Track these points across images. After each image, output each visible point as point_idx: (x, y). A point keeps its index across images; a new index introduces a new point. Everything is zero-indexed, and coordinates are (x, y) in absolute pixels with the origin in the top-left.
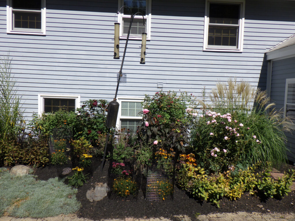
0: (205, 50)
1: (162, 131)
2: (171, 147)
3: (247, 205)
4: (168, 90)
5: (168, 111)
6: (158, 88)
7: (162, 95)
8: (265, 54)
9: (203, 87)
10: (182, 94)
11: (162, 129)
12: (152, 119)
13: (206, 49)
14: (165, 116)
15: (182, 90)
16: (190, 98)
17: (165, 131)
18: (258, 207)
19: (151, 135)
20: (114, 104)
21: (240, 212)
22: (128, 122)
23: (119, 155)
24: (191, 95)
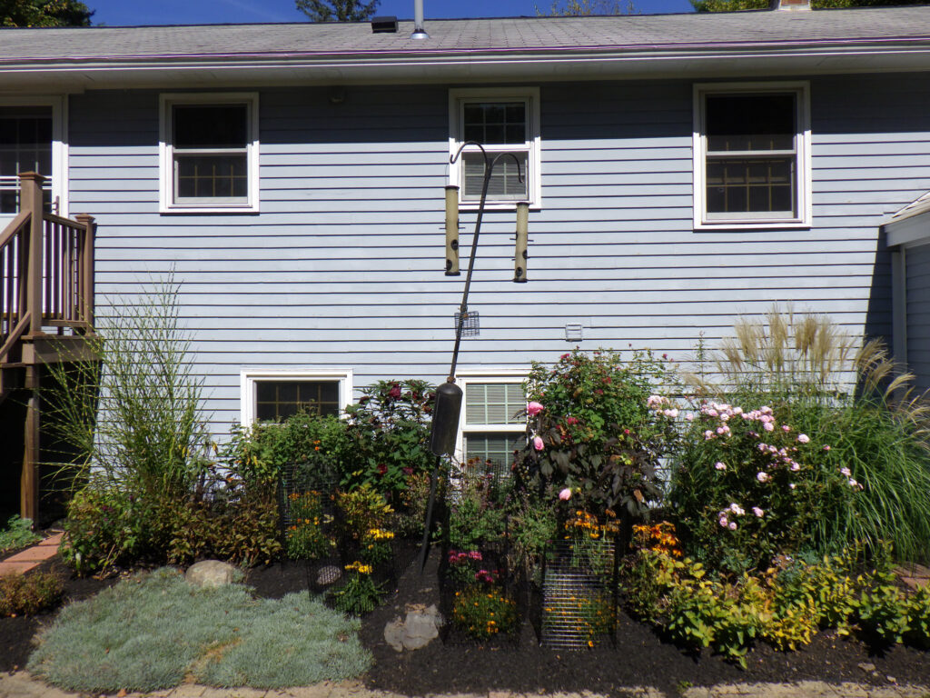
0: (698, 226)
1: (584, 462)
2: (610, 506)
3: (828, 662)
4: (595, 345)
5: (598, 406)
6: (568, 340)
7: (580, 362)
8: (882, 228)
9: (695, 333)
10: (638, 355)
11: (581, 458)
12: (554, 429)
13: (703, 224)
14: (590, 420)
15: (637, 345)
16: (662, 367)
18: (862, 669)
19: (553, 474)
20: (449, 392)
21: (805, 682)
22: (486, 441)
23: (465, 530)
24: (665, 356)
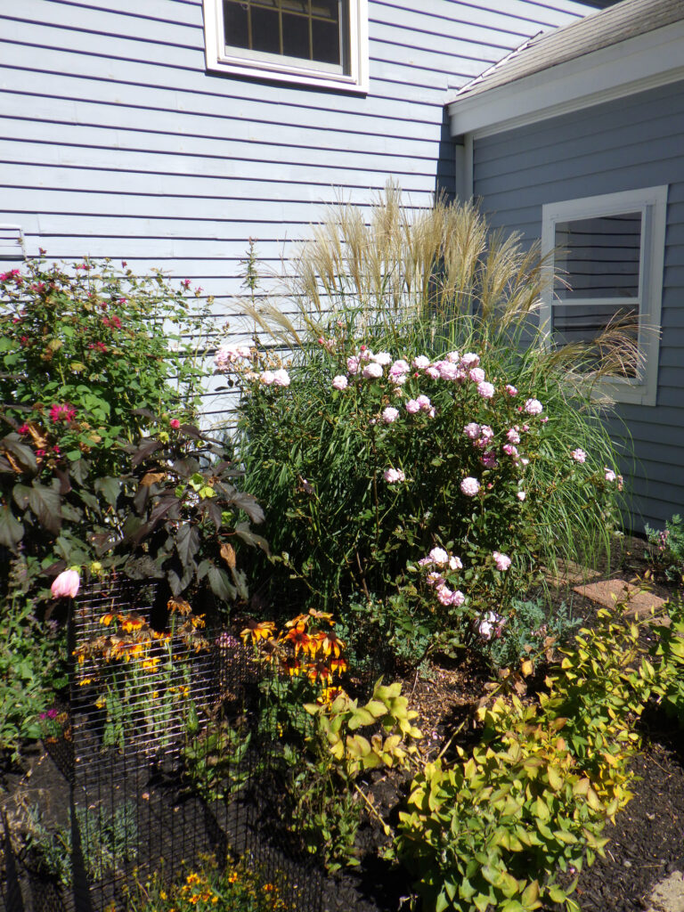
1: (85, 496)
2: (176, 592)
5: (92, 378)
8: (446, 108)
11: (79, 488)
12: (14, 435)
13: (219, 62)
15: (135, 268)
17: (100, 495)
